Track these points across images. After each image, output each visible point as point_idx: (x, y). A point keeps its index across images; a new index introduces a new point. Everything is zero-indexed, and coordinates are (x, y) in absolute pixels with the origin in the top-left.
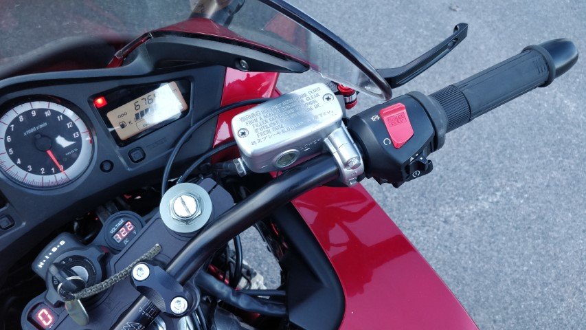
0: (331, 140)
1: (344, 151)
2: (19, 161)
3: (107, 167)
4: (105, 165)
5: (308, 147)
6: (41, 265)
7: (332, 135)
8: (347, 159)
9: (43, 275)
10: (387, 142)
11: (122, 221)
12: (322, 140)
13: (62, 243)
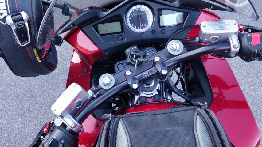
0: (231, 38)
1: (234, 42)
2: (131, 22)
3: (154, 32)
4: (153, 31)
5: (223, 38)
6: (127, 51)
7: (232, 36)
8: (234, 44)
9: (127, 54)
10: (250, 43)
11: (151, 50)
12: (228, 37)
13: (135, 47)
